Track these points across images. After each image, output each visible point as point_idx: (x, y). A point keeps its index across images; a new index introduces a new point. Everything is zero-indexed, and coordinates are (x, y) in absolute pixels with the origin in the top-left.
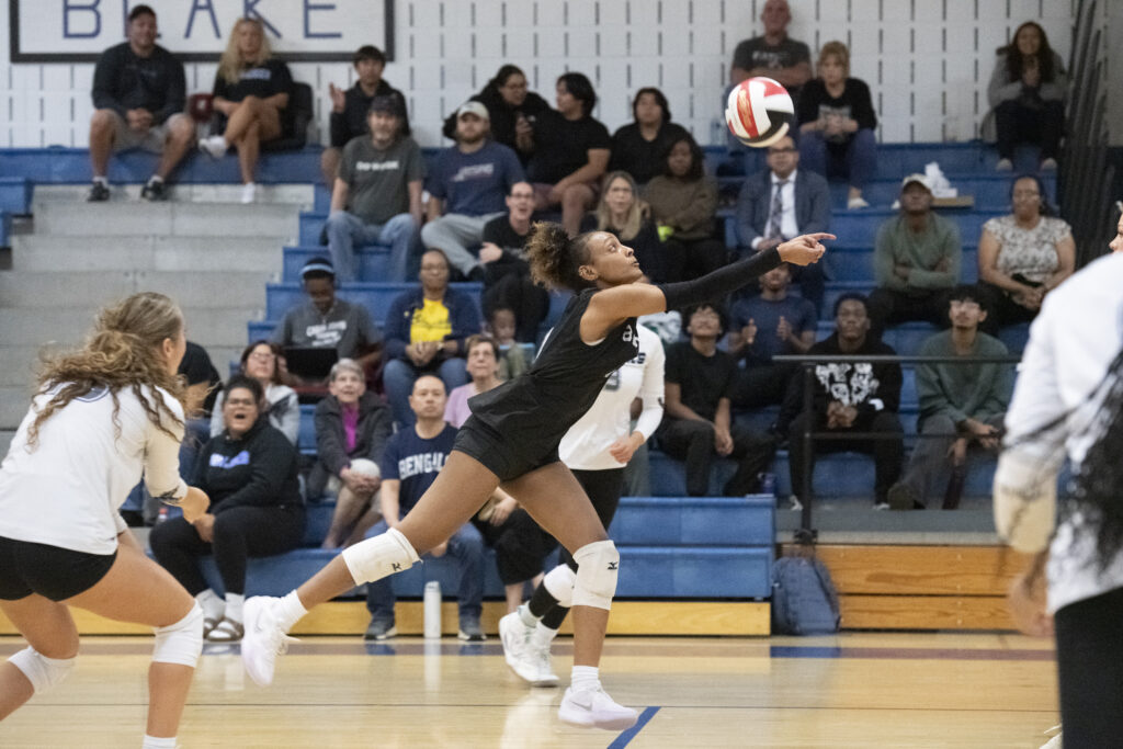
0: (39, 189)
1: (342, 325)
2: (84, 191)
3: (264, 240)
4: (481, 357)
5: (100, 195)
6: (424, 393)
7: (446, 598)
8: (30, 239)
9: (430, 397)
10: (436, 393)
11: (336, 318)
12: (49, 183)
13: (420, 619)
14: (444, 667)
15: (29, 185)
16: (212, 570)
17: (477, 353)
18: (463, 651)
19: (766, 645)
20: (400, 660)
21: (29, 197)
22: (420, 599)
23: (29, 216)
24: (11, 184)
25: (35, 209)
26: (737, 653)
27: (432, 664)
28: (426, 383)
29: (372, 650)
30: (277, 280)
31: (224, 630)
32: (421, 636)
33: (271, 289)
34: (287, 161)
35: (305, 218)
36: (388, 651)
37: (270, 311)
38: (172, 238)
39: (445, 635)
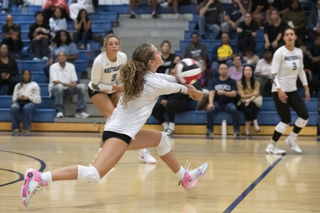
0: (120, 16)
1: (200, 51)
2: (129, 16)
3: (179, 29)
4: (237, 61)
5: (133, 17)
6: (222, 69)
7: (228, 124)
8: (118, 29)
9: (224, 70)
10: (225, 69)
11: (198, 49)
12: (123, 14)
13: (220, 130)
14: (227, 143)
15: (118, 14)
16: (166, 116)
17: (236, 60)
18: (235, 139)
19: (316, 138)
20: (215, 141)
21: (118, 18)
22: (220, 124)
23: (118, 23)
24: (113, 14)
25: (120, 21)
26: (307, 140)
27: (224, 142)
28: (223, 66)
29: (208, 138)
30: (183, 39)
31: (169, 132)
32: (221, 134)
33: (181, 42)
34: (186, 7)
35: (190, 23)
36: (212, 138)
37: (181, 47)
38: (155, 28)
39: (228, 134)
